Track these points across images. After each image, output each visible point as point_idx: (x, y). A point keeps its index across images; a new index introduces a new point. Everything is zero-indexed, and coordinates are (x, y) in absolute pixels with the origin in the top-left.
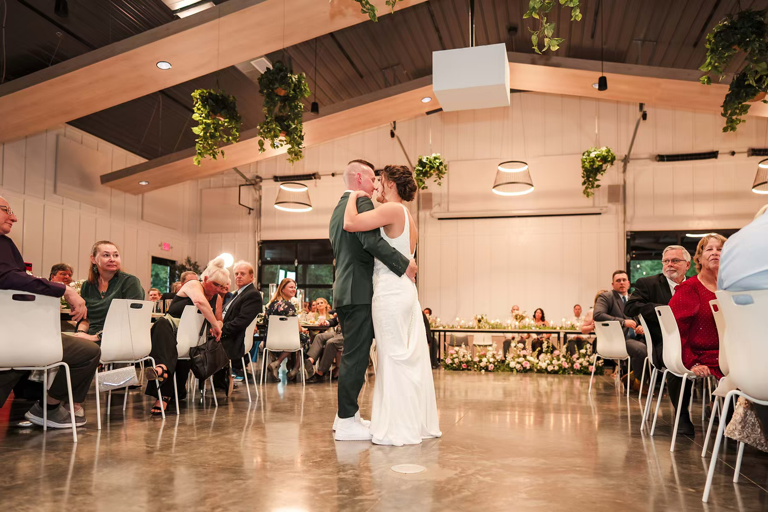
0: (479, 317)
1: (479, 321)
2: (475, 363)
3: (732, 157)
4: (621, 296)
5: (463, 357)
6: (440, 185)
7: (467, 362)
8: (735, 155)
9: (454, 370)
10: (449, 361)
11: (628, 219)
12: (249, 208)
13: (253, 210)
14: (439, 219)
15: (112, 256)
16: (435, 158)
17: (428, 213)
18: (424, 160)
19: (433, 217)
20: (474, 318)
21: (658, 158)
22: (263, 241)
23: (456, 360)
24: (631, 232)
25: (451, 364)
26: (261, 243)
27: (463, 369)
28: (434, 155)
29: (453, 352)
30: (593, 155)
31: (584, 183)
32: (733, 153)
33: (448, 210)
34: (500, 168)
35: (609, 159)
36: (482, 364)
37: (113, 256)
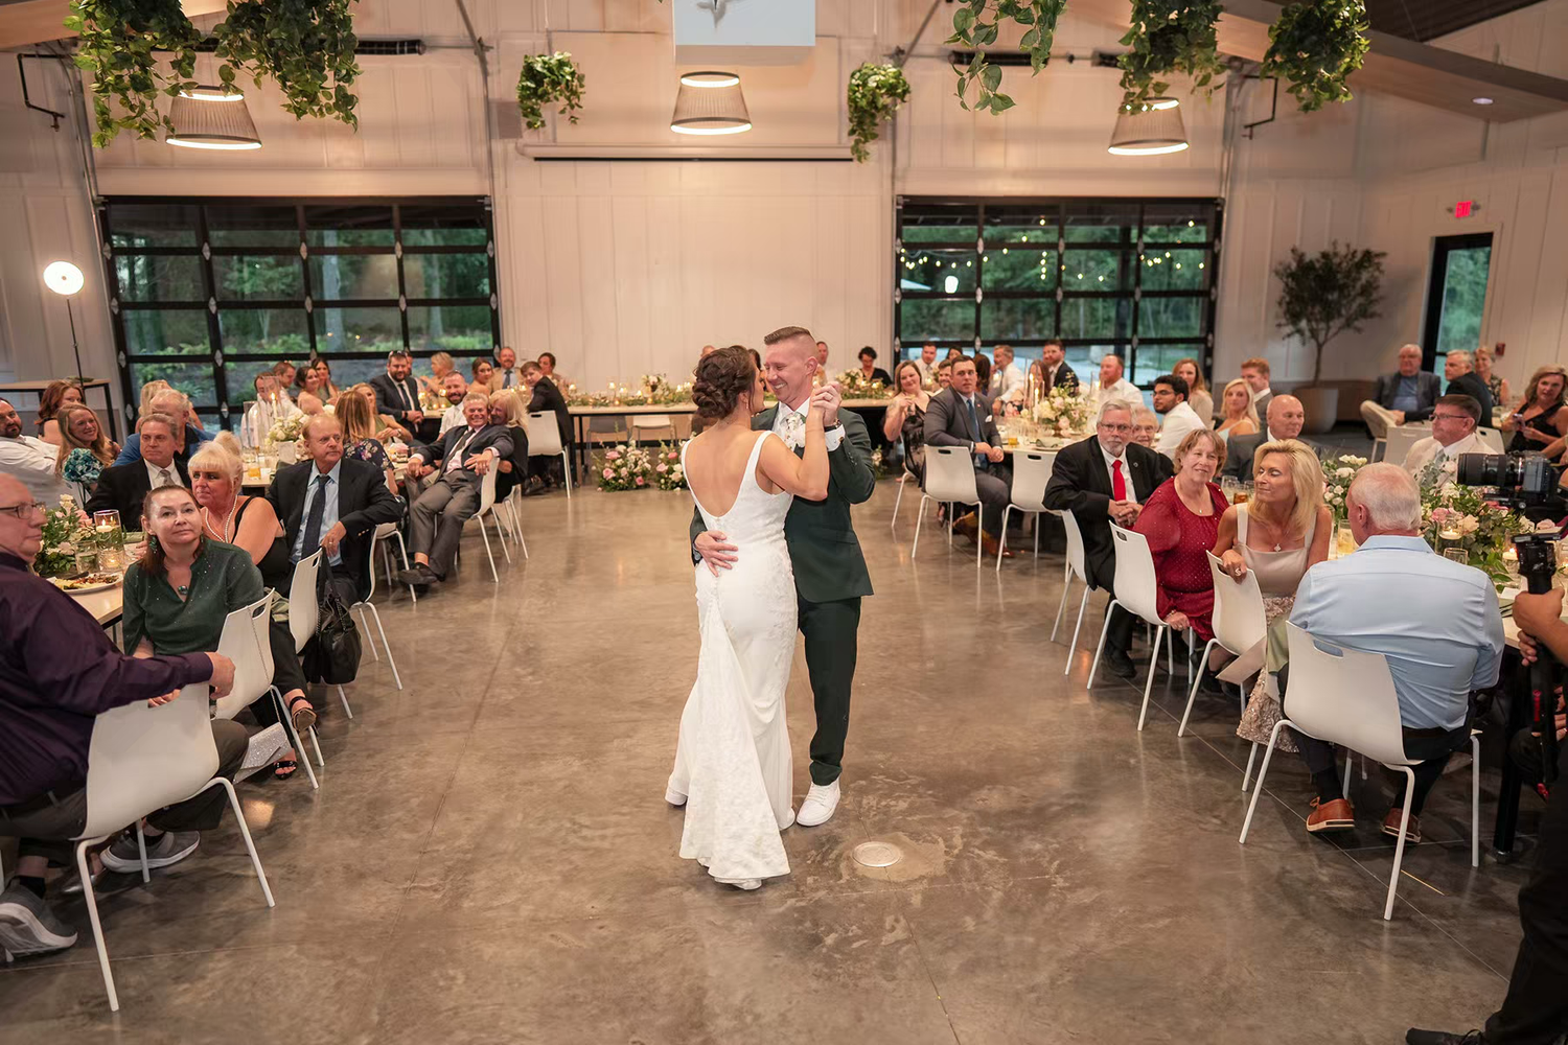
0: (653, 379)
1: (654, 388)
2: (660, 475)
3: (1068, 64)
4: (965, 399)
5: (636, 464)
6: (574, 122)
7: (644, 473)
8: (1075, 62)
9: (622, 489)
10: (609, 474)
11: (899, 174)
12: (52, 113)
13: (62, 116)
14: (537, 159)
15: (179, 513)
16: (561, 64)
17: (511, 145)
18: (538, 67)
19: (523, 154)
20: (642, 382)
21: (953, 58)
22: (106, 197)
23: (624, 471)
24: (905, 197)
25: (614, 478)
26: (104, 204)
27: (638, 487)
28: (557, 56)
29: (616, 455)
30: (872, 84)
31: (852, 132)
32: (1071, 59)
33: (555, 140)
34: (685, 81)
35: (899, 91)
36: (674, 477)
37: (183, 512)
